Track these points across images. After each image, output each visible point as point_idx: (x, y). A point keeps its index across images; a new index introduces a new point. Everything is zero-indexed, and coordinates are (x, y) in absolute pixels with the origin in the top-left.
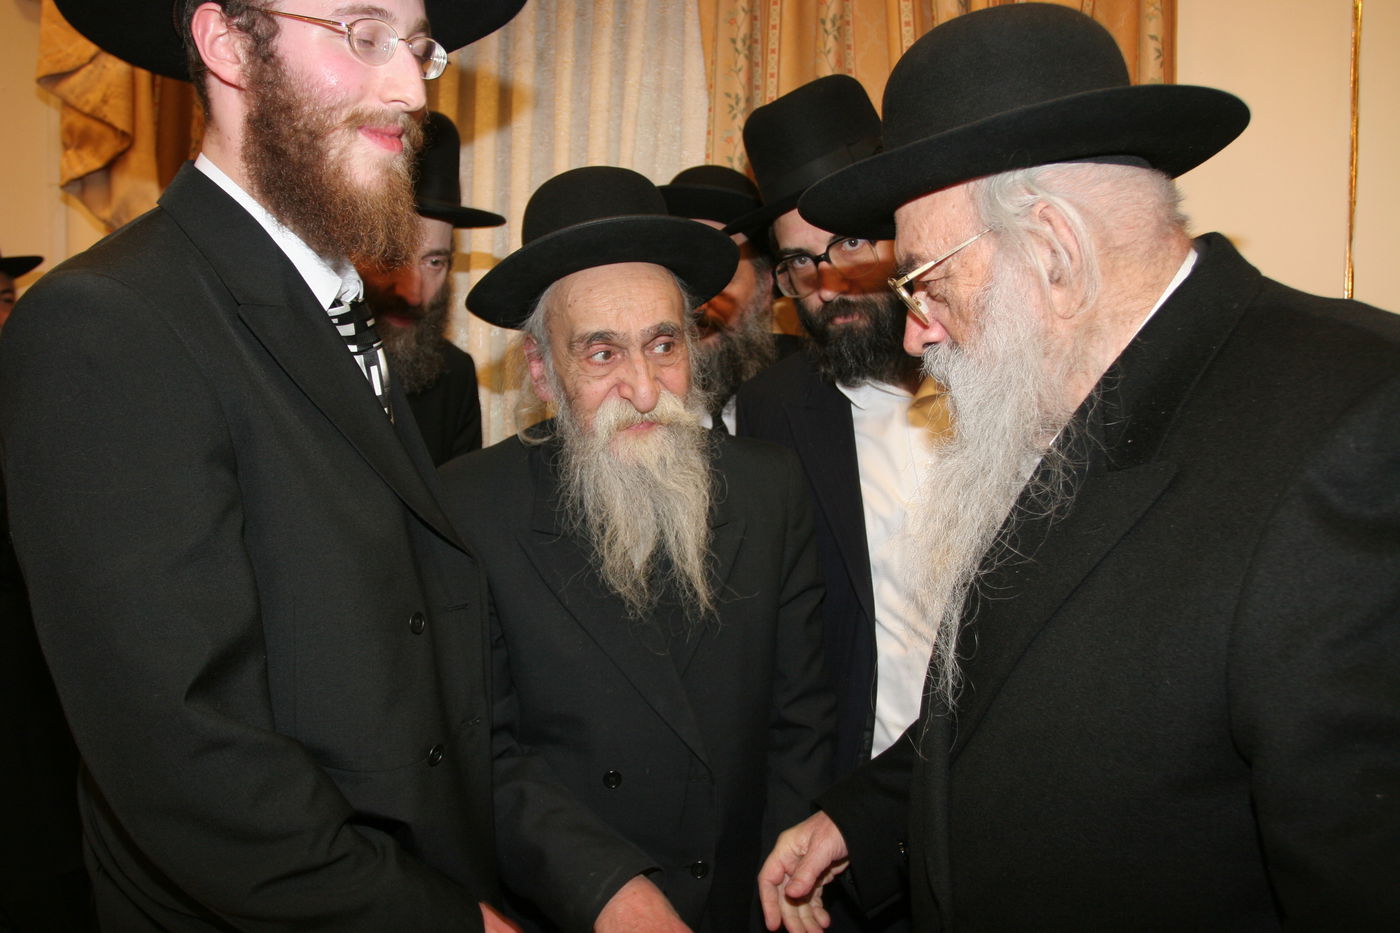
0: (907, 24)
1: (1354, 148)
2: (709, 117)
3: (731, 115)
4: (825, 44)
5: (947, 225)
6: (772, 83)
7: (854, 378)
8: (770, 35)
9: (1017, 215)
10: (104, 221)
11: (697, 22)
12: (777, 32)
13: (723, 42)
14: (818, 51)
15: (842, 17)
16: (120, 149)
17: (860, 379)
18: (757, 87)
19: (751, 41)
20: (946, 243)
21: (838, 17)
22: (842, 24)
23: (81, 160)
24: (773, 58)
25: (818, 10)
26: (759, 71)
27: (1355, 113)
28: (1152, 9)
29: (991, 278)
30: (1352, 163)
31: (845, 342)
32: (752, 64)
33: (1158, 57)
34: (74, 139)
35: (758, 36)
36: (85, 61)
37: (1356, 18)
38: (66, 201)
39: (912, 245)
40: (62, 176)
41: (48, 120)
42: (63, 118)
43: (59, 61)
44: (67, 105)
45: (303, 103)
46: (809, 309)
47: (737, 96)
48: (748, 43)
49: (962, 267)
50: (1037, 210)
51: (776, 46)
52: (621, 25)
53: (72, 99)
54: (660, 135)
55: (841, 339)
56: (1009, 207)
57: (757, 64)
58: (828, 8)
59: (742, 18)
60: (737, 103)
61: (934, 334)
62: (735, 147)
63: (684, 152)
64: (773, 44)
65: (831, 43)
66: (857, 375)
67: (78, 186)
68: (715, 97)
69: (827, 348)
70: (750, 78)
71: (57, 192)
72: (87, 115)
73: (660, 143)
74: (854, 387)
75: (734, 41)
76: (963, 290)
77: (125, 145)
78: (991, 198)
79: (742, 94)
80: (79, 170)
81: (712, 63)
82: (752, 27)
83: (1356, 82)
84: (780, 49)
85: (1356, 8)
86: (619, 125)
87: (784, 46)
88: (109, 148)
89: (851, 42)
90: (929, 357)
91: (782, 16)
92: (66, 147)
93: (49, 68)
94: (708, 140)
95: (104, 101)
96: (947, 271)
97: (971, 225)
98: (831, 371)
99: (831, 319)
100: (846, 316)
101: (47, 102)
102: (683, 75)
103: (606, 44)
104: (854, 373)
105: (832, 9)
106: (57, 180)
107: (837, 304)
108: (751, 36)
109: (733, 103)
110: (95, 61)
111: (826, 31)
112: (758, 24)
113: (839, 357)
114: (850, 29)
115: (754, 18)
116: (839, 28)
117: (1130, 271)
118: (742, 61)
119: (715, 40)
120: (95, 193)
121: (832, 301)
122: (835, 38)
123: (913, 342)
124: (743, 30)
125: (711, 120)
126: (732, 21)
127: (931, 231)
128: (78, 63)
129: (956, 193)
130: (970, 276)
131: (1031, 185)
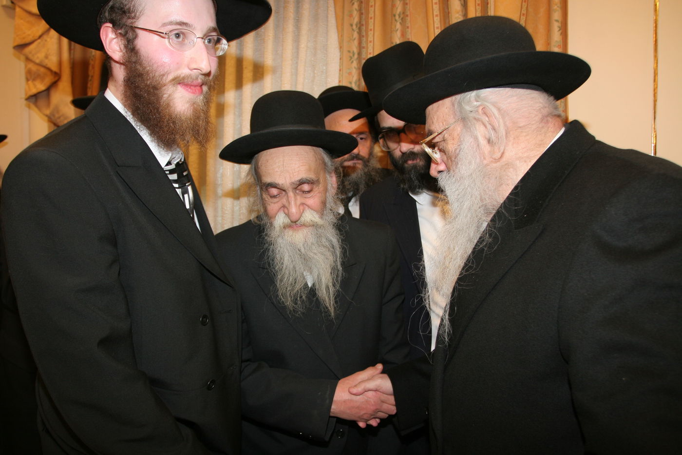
0: (437, 16)
1: (656, 74)
2: (340, 62)
3: (351, 61)
4: (395, 26)
5: (443, 116)
6: (370, 46)
7: (417, 190)
8: (369, 22)
9: (471, 111)
10: (47, 116)
11: (334, 16)
12: (372, 20)
13: (346, 26)
14: (392, 30)
15: (403, 13)
16: (54, 80)
17: (420, 190)
18: (364, 48)
19: (360, 25)
20: (443, 124)
21: (402, 13)
22: (404, 16)
23: (35, 86)
24: (371, 34)
25: (392, 10)
26: (364, 39)
27: (656, 57)
28: (556, 7)
29: (461, 141)
30: (655, 81)
31: (413, 173)
32: (361, 36)
33: (559, 30)
34: (30, 76)
35: (364, 23)
36: (36, 38)
37: (656, 10)
38: (29, 107)
39: (430, 126)
40: (26, 95)
41: (19, 67)
42: (26, 66)
43: (24, 38)
44: (28, 59)
45: (150, 72)
46: (395, 156)
47: (353, 52)
48: (358, 26)
49: (450, 136)
50: (480, 109)
51: (372, 28)
52: (297, 18)
53: (30, 56)
54: (315, 71)
55: (411, 171)
56: (467, 108)
57: (363, 36)
58: (397, 8)
59: (356, 14)
60: (354, 55)
61: (442, 167)
62: (353, 77)
63: (329, 79)
64: (371, 26)
65: (398, 26)
66: (419, 188)
67: (34, 98)
68: (343, 52)
69: (404, 176)
70: (360, 43)
71: (24, 102)
72: (38, 64)
73: (316, 75)
74: (417, 194)
75: (352, 25)
76: (451, 147)
77: (57, 78)
78: (460, 104)
79: (356, 51)
80: (34, 91)
81: (341, 36)
82: (360, 18)
83: (656, 41)
84: (374, 29)
85: (656, 5)
86: (297, 67)
87: (376, 28)
88: (48, 80)
89: (409, 25)
90: (440, 177)
91: (375, 12)
92: (28, 80)
93: (19, 42)
94: (340, 74)
95: (46, 57)
96: (444, 137)
97: (453, 116)
98: (406, 186)
99: (406, 162)
100: (413, 160)
101: (19, 58)
102: (327, 42)
103: (290, 27)
104: (417, 187)
105: (399, 9)
106: (24, 96)
107: (409, 154)
108: (360, 22)
109: (352, 55)
110: (42, 38)
111: (396, 20)
112: (364, 17)
113: (410, 180)
114: (408, 19)
115: (361, 14)
116: (402, 19)
117: (528, 137)
118: (356, 35)
119: (342, 24)
120: (42, 102)
121: (406, 153)
122: (400, 23)
123: (433, 172)
124: (356, 20)
125: (341, 64)
126: (351, 16)
127: (437, 119)
128: (33, 39)
129: (447, 102)
130: (453, 139)
131: (478, 98)
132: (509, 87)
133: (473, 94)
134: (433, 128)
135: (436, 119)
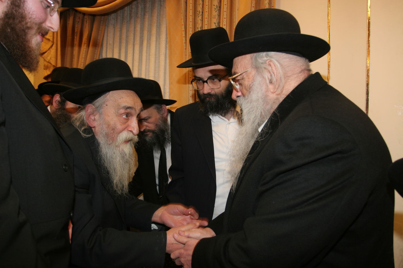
5: (245, 65)
9: (262, 63)
20: (244, 69)
23: (46, 72)
29: (254, 80)
34: (46, 68)
39: (235, 70)
49: (247, 76)
50: (267, 62)
53: (45, 58)
56: (260, 61)
61: (239, 94)
72: (48, 62)
76: (246, 83)
78: (256, 59)
90: (238, 100)
95: (51, 59)
96: (243, 77)
97: (250, 65)
99: (206, 98)
110: (49, 50)
123: (234, 96)
129: (248, 57)
130: (249, 79)
131: (267, 56)
132: (284, 53)
133: (264, 54)
134: (237, 71)
135: (240, 66)
